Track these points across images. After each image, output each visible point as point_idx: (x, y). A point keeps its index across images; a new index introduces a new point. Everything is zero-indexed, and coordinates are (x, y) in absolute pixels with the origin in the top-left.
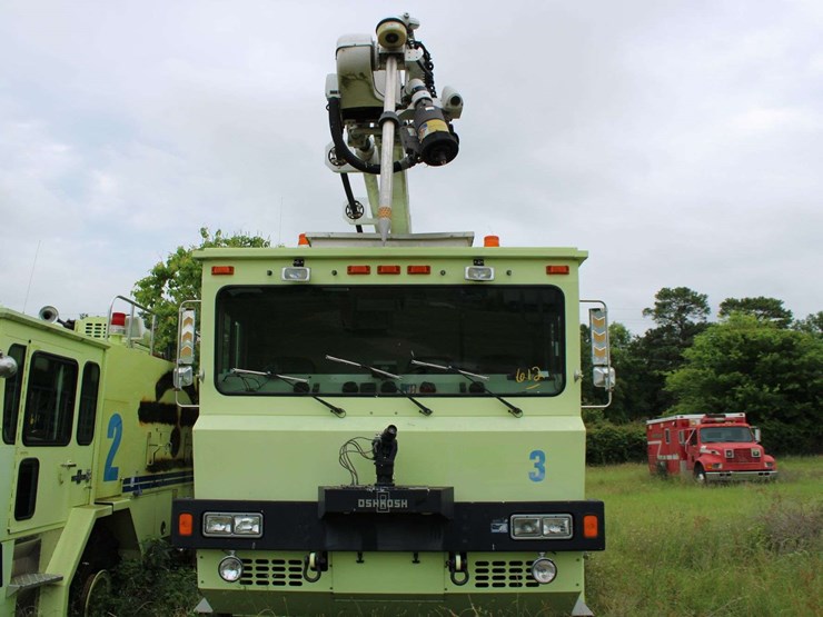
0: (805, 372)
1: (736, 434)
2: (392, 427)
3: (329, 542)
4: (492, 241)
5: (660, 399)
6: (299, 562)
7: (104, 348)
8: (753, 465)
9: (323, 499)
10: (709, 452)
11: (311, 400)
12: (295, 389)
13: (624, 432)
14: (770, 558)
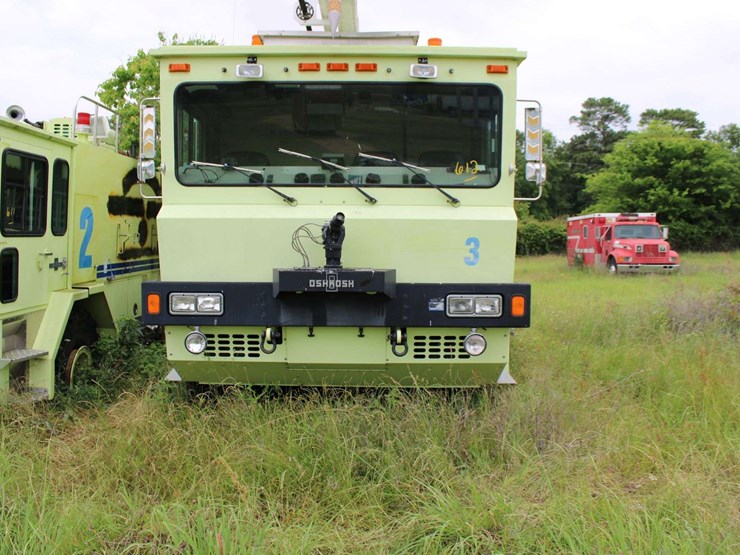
0: (712, 178)
1: (646, 231)
2: (340, 214)
3: (283, 318)
4: (434, 42)
5: (580, 199)
6: (257, 337)
7: (72, 146)
8: (660, 259)
9: (278, 280)
10: (622, 247)
11: (265, 190)
12: (251, 180)
13: (547, 227)
14: (670, 338)
